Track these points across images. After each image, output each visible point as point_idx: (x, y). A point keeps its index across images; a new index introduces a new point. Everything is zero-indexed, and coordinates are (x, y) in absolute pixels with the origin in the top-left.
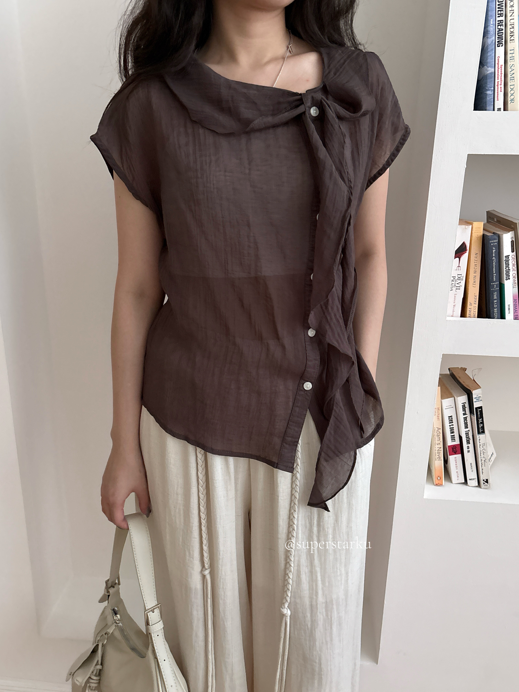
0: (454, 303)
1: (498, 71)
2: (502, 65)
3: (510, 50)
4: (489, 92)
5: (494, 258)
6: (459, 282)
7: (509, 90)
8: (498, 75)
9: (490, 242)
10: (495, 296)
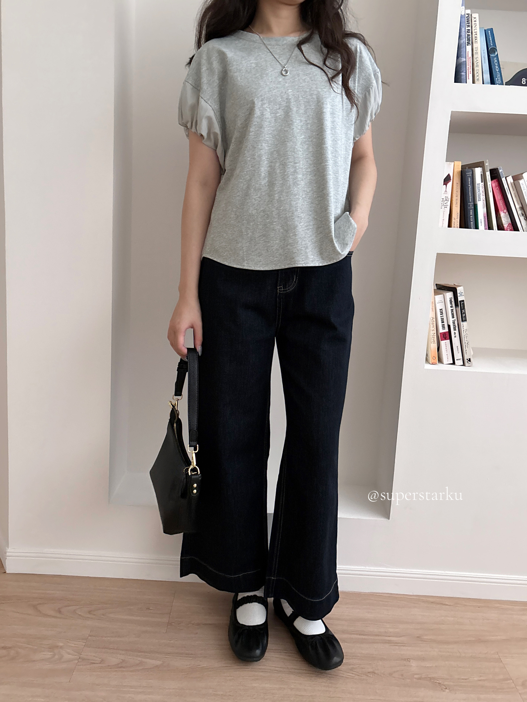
0: (443, 217)
1: (468, 60)
2: (470, 57)
3: (475, 48)
4: (463, 74)
5: (469, 186)
6: (446, 202)
7: (476, 73)
8: (468, 63)
9: (467, 174)
10: (471, 212)
